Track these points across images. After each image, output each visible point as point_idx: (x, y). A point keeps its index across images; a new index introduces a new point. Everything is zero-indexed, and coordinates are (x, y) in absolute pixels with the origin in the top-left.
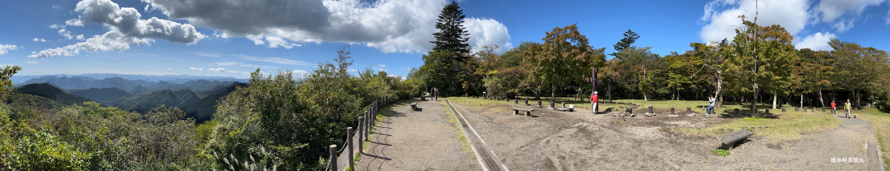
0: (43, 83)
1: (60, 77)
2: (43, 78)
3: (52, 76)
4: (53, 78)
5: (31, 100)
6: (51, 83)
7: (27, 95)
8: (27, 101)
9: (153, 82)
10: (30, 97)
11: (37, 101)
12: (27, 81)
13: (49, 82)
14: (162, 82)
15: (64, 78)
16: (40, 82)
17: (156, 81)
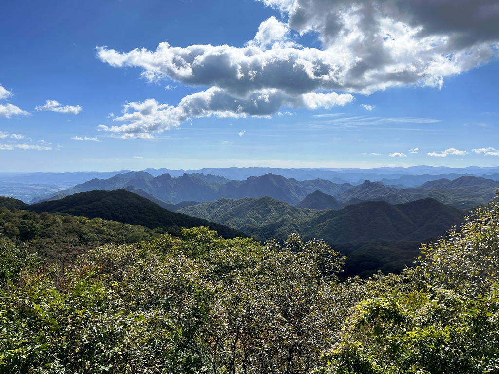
0: (116, 189)
1: (155, 176)
2: (117, 177)
3: (137, 173)
4: (141, 176)
5: (84, 229)
6: (136, 190)
7: (76, 219)
8: (76, 232)
9: (348, 184)
10: (83, 223)
11: (102, 232)
12: (78, 186)
13: (132, 187)
14: (368, 185)
15: (165, 178)
16: (109, 188)
17: (355, 181)
